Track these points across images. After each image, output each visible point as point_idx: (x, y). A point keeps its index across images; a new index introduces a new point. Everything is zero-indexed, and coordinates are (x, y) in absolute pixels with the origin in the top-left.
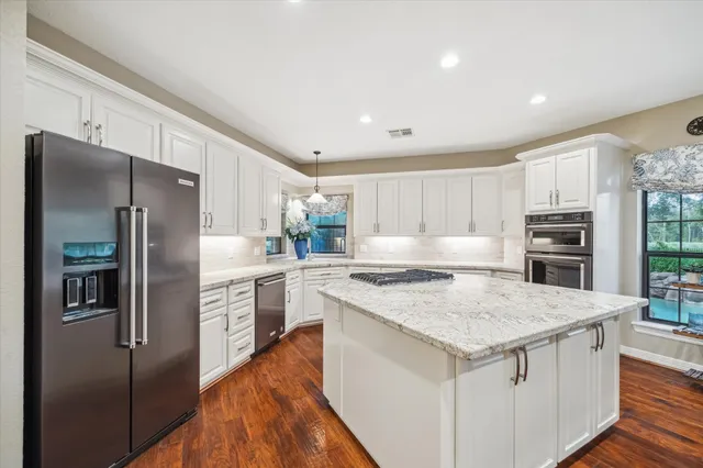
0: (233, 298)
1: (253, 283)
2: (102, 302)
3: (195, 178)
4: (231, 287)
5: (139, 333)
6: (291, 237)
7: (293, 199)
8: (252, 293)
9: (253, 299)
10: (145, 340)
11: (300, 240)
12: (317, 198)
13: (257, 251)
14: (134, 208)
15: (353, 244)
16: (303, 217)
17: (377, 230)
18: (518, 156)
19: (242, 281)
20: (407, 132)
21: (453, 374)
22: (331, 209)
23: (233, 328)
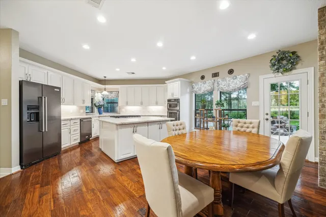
0: (72, 124)
1: (79, 120)
2: (35, 120)
3: (59, 88)
4: (71, 121)
5: (45, 129)
6: (96, 106)
7: (98, 92)
8: (79, 123)
9: (79, 125)
10: (47, 130)
11: (99, 107)
12: (105, 93)
13: (82, 111)
14: (43, 97)
15: (120, 109)
16: (101, 99)
17: (127, 104)
18: (166, 82)
19: (75, 119)
20: (133, 73)
21: (117, 129)
22: (112, 97)
23: (72, 133)
